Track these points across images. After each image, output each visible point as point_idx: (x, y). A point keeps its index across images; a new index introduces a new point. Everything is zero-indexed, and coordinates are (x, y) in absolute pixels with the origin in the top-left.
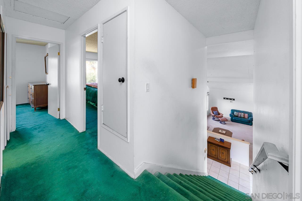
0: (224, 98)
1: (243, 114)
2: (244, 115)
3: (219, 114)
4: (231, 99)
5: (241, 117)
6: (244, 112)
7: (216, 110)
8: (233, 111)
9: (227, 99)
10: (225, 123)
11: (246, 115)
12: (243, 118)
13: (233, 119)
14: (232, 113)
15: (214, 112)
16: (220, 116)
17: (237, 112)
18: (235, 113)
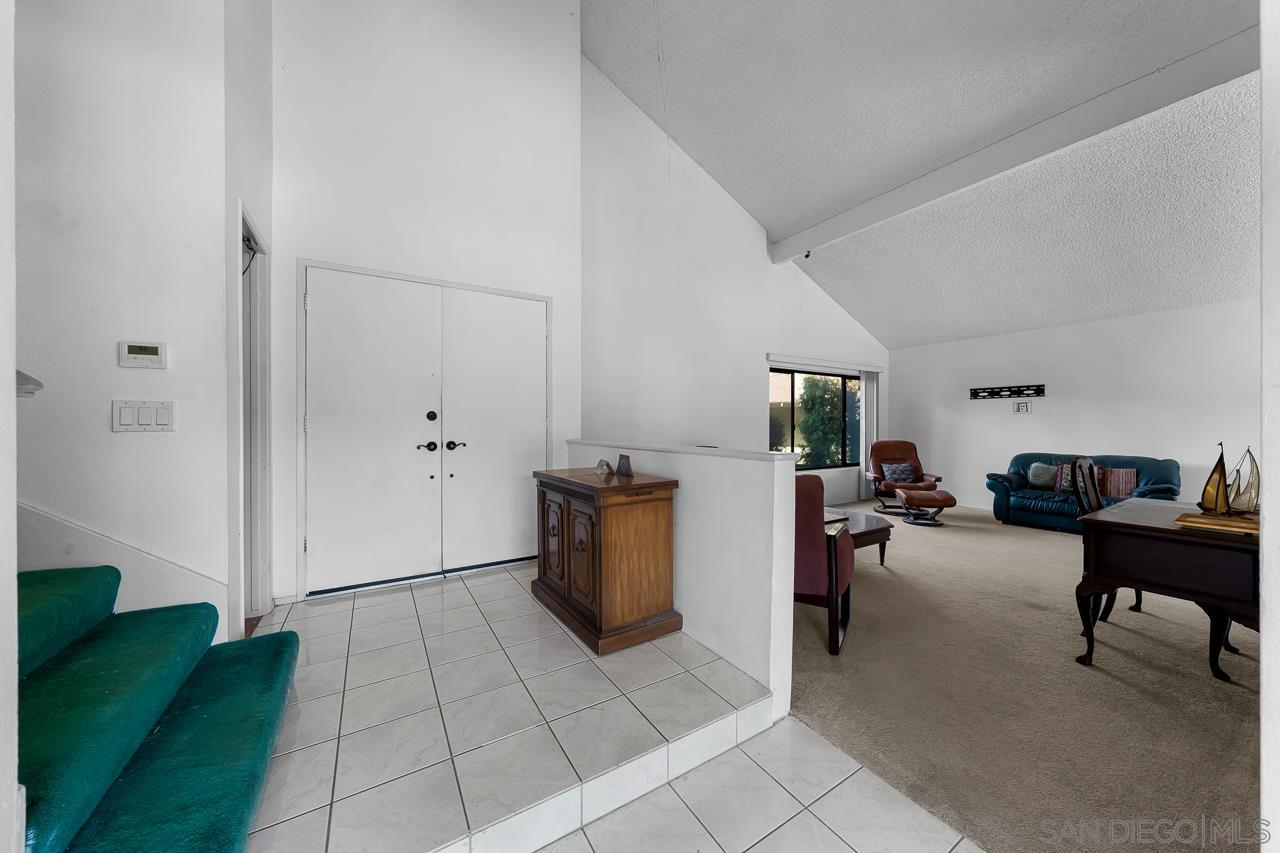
0: (975, 394)
5: (1072, 492)
6: (1110, 463)
7: (901, 460)
10: (937, 521)
11: (1123, 478)
13: (1010, 506)
14: (1016, 473)
15: (885, 467)
16: (920, 484)
17: (1052, 465)
18: (1036, 467)
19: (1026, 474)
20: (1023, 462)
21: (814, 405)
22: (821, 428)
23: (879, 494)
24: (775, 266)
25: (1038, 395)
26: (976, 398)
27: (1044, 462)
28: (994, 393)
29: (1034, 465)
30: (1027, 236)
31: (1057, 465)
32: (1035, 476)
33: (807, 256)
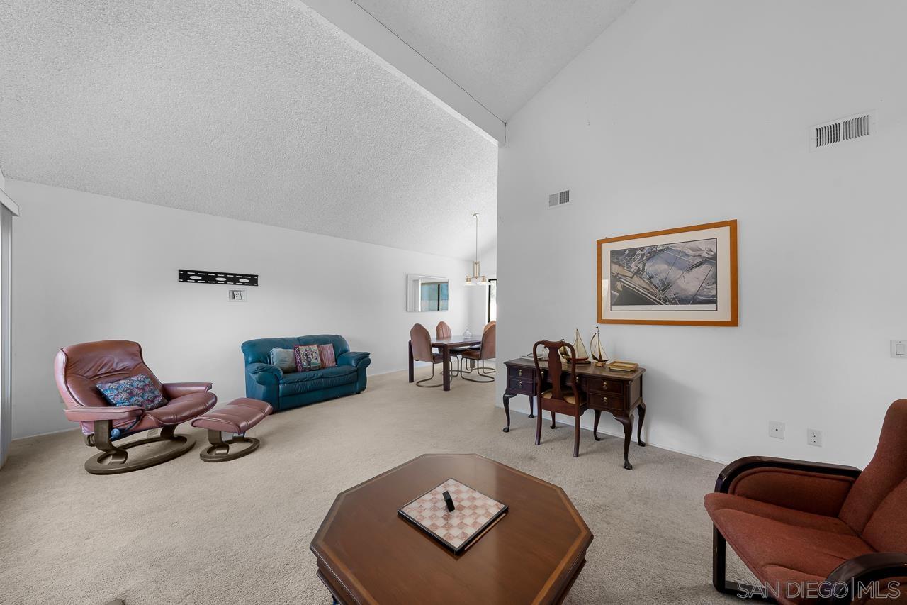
0: (184, 276)
1: (315, 348)
2: (322, 357)
3: (168, 394)
4: (232, 279)
8: (257, 352)
9: (208, 277)
12: (321, 368)
13: (280, 395)
18: (278, 352)
19: (269, 361)
20: (258, 348)
25: (252, 285)
26: (186, 281)
31: (294, 348)
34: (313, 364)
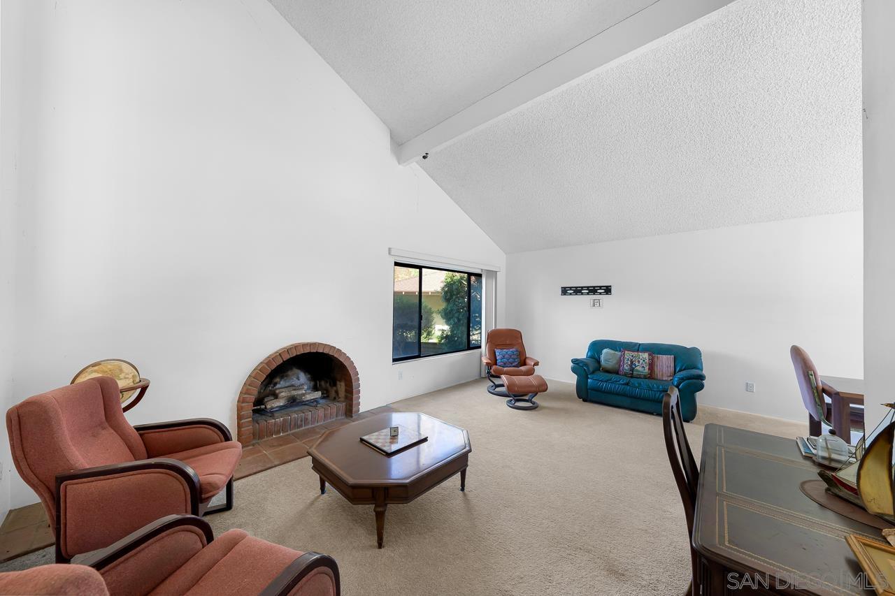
0: (565, 291)
1: (646, 355)
2: (651, 366)
5: (632, 375)
6: (655, 350)
7: (510, 346)
8: (596, 350)
10: (534, 403)
11: (665, 364)
12: (645, 377)
13: (588, 387)
14: (592, 357)
15: (498, 352)
16: (523, 368)
17: (617, 351)
18: (607, 353)
19: (600, 358)
20: (597, 347)
21: (451, 296)
22: (456, 315)
23: (491, 376)
24: (401, 167)
25: (607, 294)
26: (565, 294)
27: (611, 349)
28: (578, 291)
29: (605, 351)
30: (601, 156)
31: (620, 351)
32: (606, 360)
33: (424, 157)
34: (637, 371)
